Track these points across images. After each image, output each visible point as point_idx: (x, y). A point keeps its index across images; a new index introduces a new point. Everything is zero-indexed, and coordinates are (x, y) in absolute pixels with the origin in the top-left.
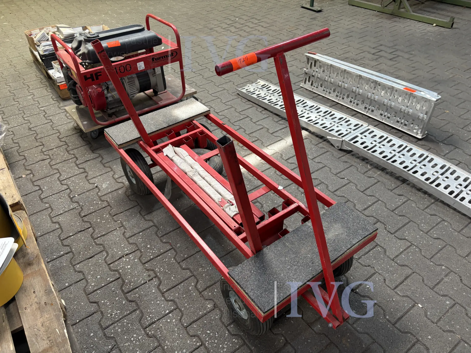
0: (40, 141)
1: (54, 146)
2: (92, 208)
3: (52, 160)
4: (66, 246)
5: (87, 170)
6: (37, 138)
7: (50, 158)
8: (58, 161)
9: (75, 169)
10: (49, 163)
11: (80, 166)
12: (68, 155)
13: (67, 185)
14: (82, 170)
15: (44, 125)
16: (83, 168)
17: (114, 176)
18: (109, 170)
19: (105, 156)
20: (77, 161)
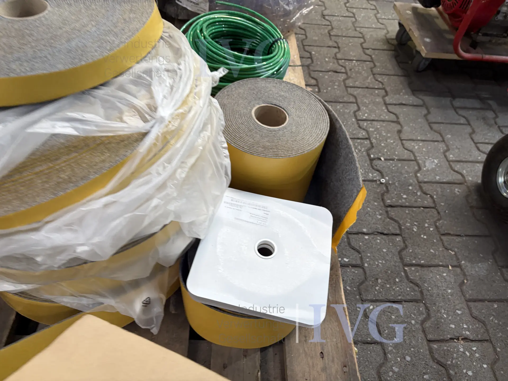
0: (335, 40)
1: (355, 56)
2: (405, 196)
3: (348, 78)
4: (353, 248)
5: (401, 120)
6: (332, 34)
7: (346, 73)
8: (357, 84)
9: (383, 110)
10: (344, 80)
11: (391, 108)
12: (373, 80)
13: (368, 132)
14: (393, 117)
15: (343, 18)
16: (395, 114)
17: (447, 154)
18: (440, 138)
19: (432, 110)
20: (387, 98)
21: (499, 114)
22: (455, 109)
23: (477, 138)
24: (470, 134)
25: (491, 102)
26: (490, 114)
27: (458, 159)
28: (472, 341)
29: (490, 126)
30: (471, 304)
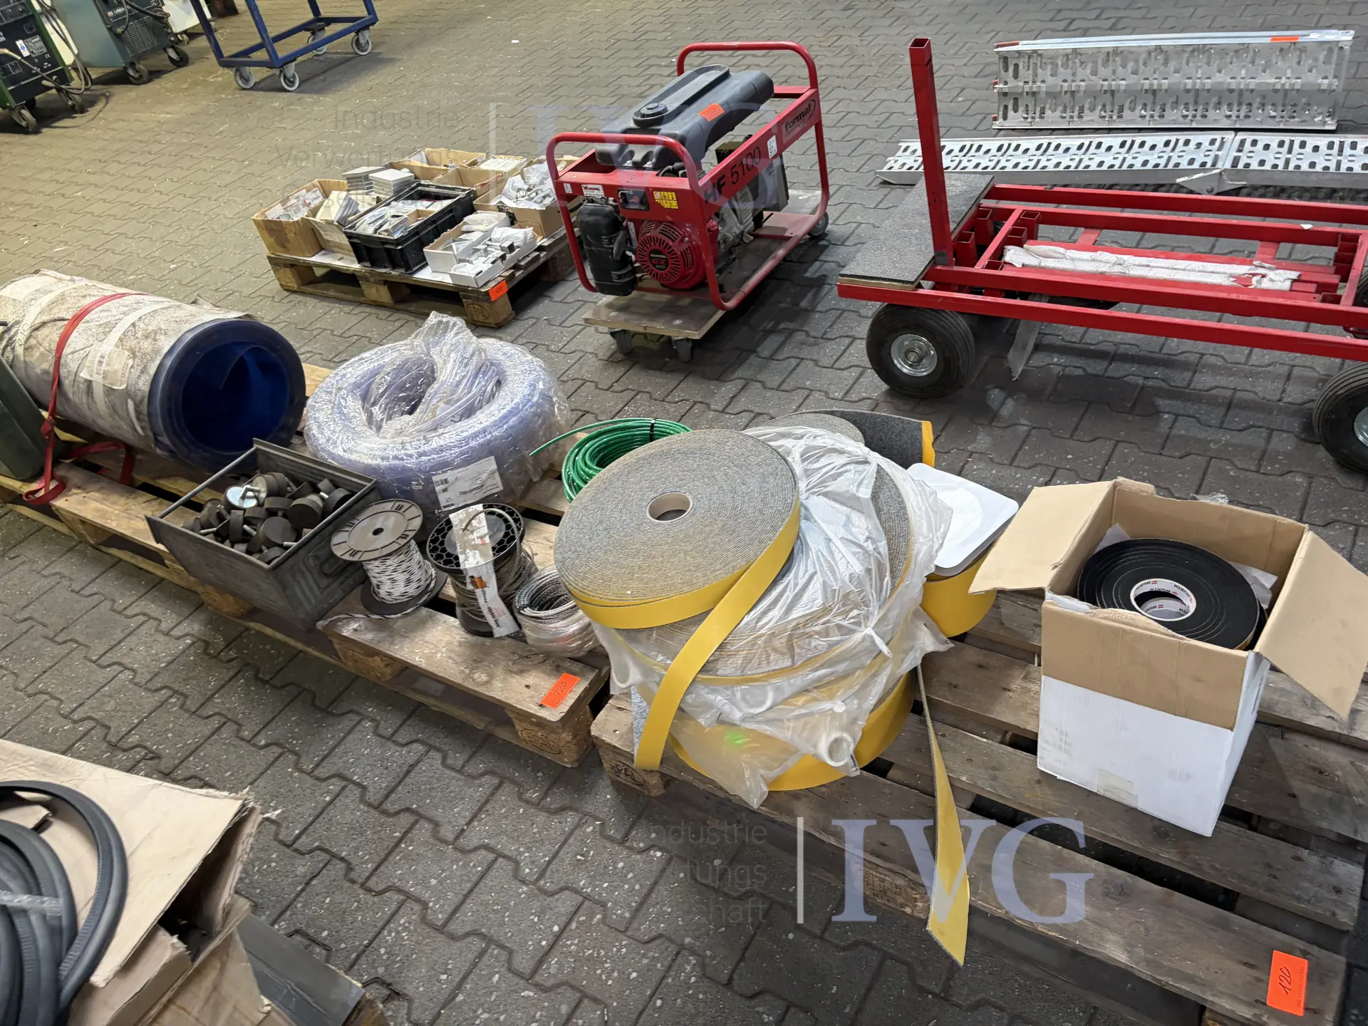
16: (745, 411)
17: (831, 396)
18: (806, 392)
19: (759, 377)
20: (713, 407)
21: (806, 329)
22: (771, 358)
23: (826, 361)
24: (817, 365)
25: (782, 326)
26: (800, 336)
27: (844, 391)
29: (815, 344)
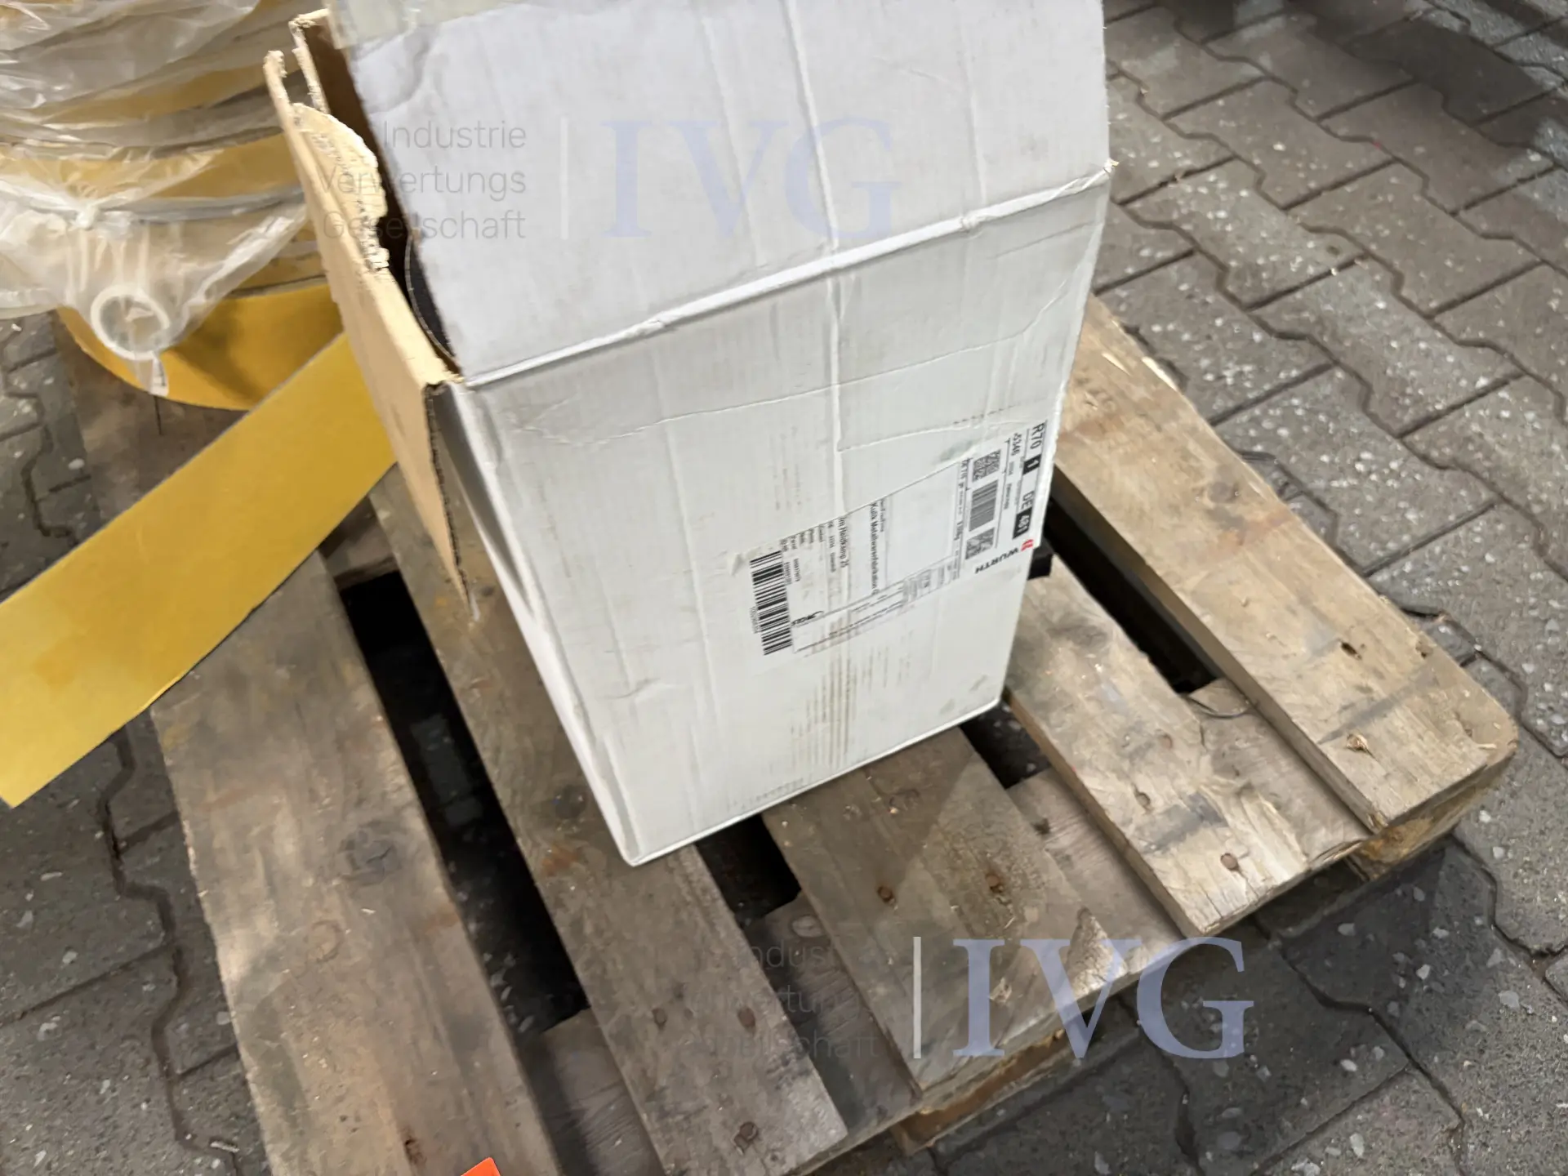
28: (1202, 170)
30: (1173, 120)
